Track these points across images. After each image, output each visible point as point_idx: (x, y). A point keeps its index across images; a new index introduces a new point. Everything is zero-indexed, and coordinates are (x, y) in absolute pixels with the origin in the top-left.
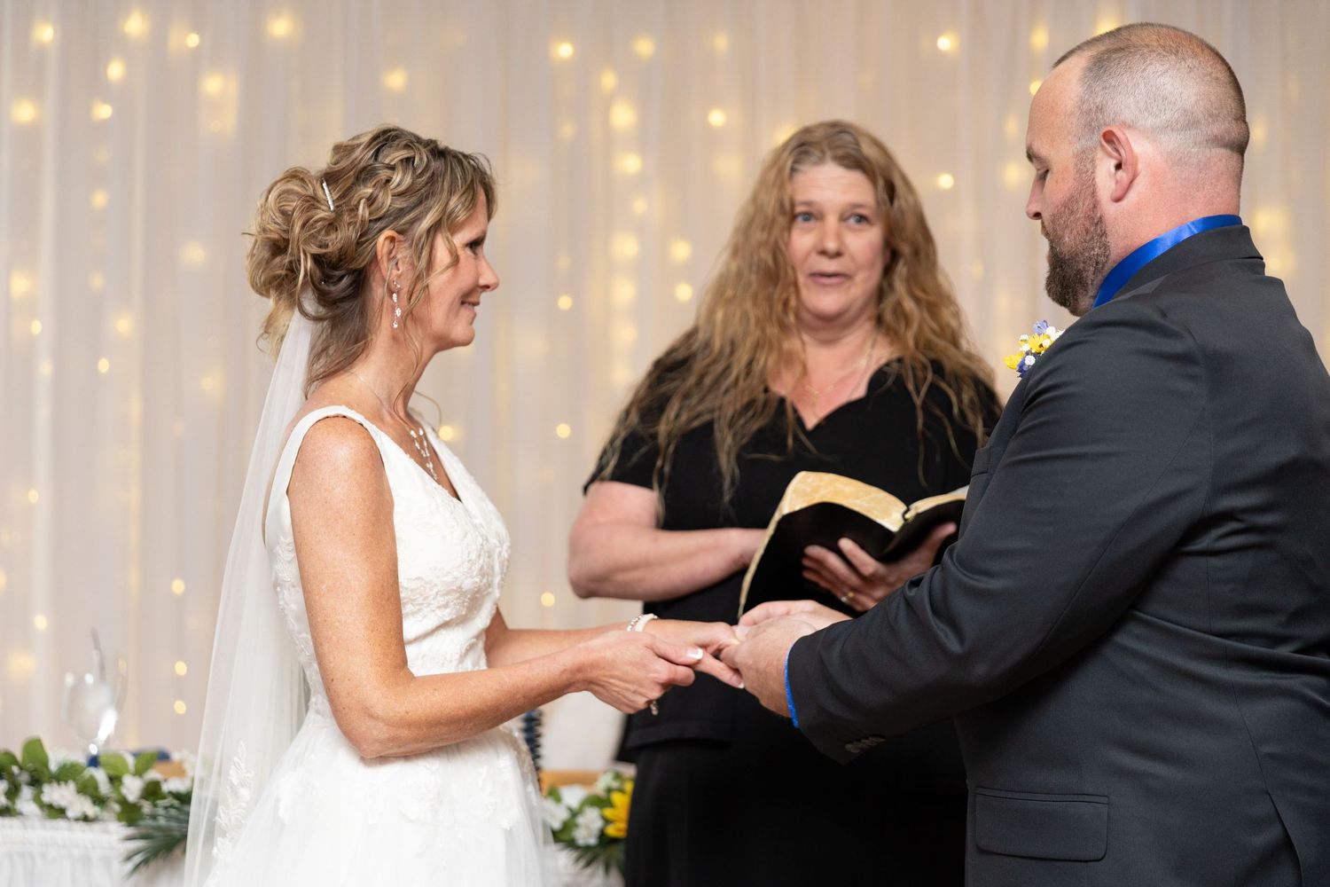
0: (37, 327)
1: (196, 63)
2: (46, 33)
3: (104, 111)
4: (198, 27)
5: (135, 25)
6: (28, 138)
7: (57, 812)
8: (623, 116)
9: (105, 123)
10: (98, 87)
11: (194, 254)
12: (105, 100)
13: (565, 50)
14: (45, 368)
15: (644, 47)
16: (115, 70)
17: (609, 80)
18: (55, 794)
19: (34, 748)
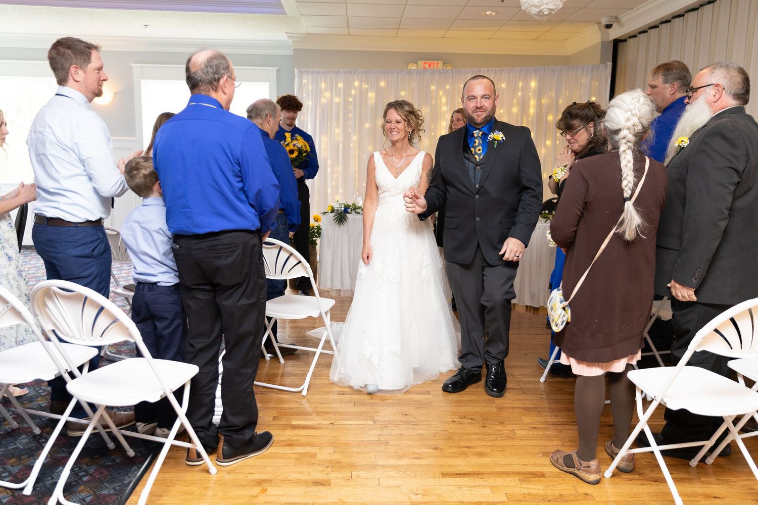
0: (339, 138)
1: (367, 91)
2: (340, 85)
3: (351, 99)
4: (367, 84)
5: (356, 84)
6: (338, 104)
7: (359, 213)
8: (444, 100)
9: (351, 101)
10: (349, 95)
11: (367, 125)
12: (351, 98)
13: (433, 88)
14: (341, 146)
15: (448, 87)
16: (353, 92)
17: (441, 93)
18: (358, 211)
19: (354, 204)
